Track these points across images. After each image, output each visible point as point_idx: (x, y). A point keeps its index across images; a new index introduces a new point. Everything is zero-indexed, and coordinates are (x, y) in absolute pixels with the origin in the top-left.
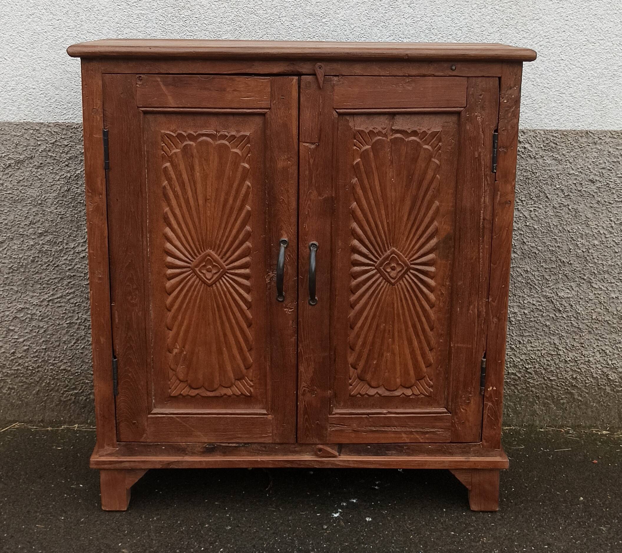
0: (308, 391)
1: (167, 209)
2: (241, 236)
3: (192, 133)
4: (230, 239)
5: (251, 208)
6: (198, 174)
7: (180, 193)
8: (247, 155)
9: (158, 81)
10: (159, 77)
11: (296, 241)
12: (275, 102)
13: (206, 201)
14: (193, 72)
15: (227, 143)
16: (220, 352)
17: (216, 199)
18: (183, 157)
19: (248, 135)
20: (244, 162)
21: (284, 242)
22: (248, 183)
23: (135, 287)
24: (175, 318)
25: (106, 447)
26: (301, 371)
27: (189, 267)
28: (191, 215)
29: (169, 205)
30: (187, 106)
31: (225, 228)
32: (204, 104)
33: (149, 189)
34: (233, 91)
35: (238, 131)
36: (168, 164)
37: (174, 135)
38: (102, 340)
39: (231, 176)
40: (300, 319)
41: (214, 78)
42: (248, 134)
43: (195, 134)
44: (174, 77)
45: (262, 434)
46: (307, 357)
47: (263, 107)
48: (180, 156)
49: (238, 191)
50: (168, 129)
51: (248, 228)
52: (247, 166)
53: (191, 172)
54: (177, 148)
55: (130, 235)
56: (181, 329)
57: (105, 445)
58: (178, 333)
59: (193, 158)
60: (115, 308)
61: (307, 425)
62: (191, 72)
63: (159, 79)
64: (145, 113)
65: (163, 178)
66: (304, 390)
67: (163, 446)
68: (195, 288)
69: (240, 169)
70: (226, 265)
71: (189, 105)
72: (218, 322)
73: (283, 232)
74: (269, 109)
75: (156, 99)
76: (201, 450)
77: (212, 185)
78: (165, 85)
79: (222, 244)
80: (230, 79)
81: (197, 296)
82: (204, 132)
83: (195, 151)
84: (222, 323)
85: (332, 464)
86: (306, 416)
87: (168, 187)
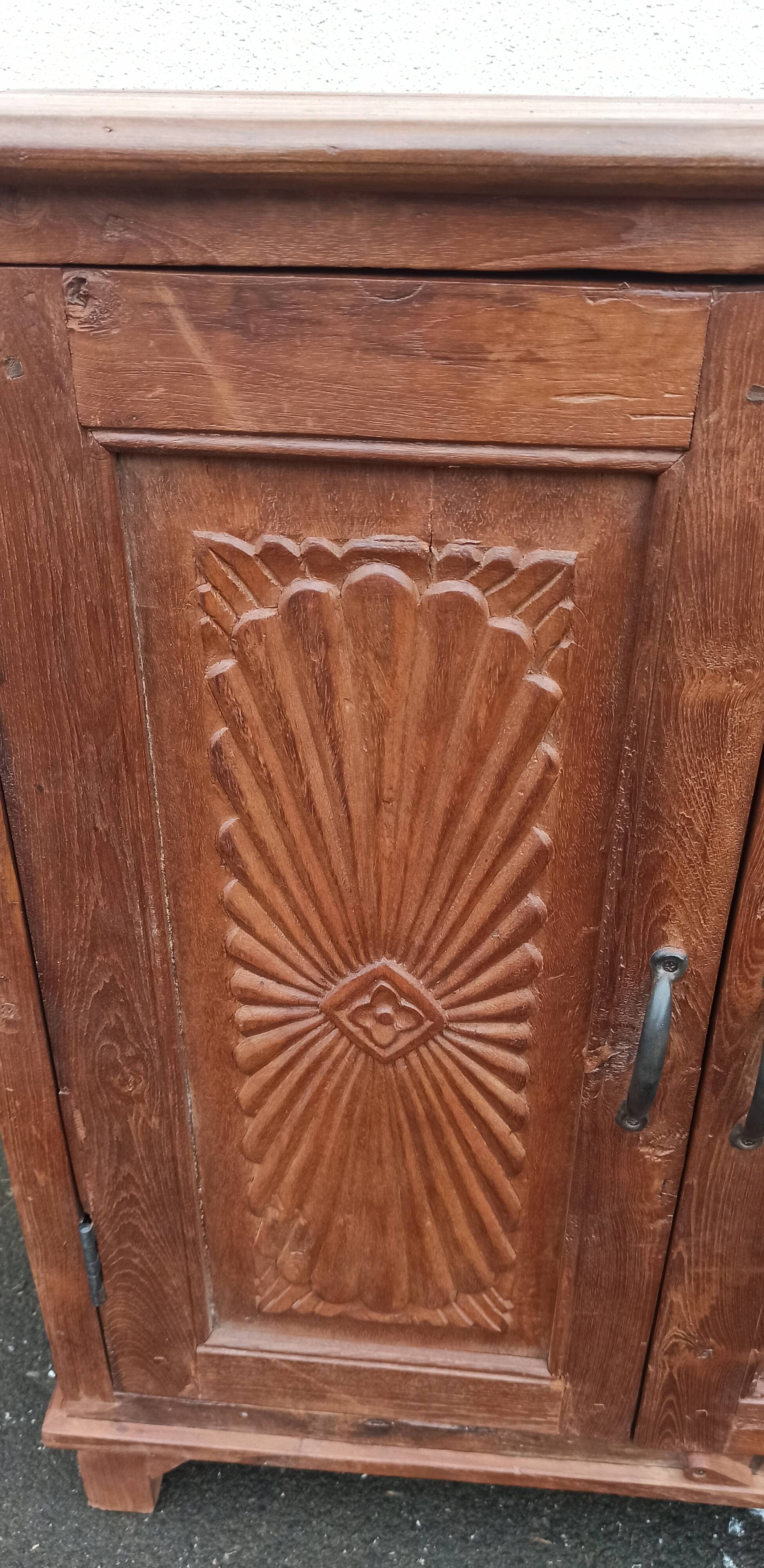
0: (688, 1347)
1: (229, 822)
2: (506, 927)
3: (325, 543)
4: (465, 934)
5: (555, 837)
6: (347, 707)
7: (278, 774)
8: (558, 643)
9: (162, 305)
10: (171, 284)
11: (714, 960)
12: (713, 418)
13: (378, 806)
14: (332, 261)
15: (472, 591)
16: (415, 1231)
17: (416, 803)
18: (289, 639)
19: (571, 562)
20: (539, 671)
21: (671, 963)
22: (549, 749)
23: (130, 1052)
24: (267, 1136)
25: (85, 1399)
26: (672, 1301)
27: (315, 1005)
28: (322, 850)
29: (237, 807)
30: (300, 429)
31: (447, 900)
32: (379, 423)
33: (160, 752)
34: (520, 360)
35: (527, 544)
36: (226, 665)
37: (250, 550)
38: (41, 1178)
39: (482, 722)
40: (692, 1180)
41: (428, 295)
42: (568, 556)
43: (338, 551)
44: (239, 289)
45: (529, 1416)
46: (697, 1274)
47: (653, 441)
48: (276, 637)
49: (504, 781)
50: (221, 525)
51: (535, 901)
52: (550, 685)
53: (322, 700)
54: (262, 605)
55: (101, 904)
56: (287, 1164)
57: (81, 1393)
58: (278, 1175)
59: (328, 647)
60: (73, 1102)
61: (669, 1416)
62: (317, 260)
63: (167, 296)
64: (119, 453)
65: (212, 715)
66: (676, 1345)
67: (244, 1410)
68: (336, 1063)
69: (521, 702)
70: (446, 1008)
71: (310, 425)
72: (412, 1157)
73: (671, 929)
74: (683, 450)
75: (160, 391)
76: (352, 1429)
77: (403, 749)
78: (202, 327)
79: (434, 946)
80: (508, 300)
81: (339, 1088)
82: (374, 541)
83: (338, 617)
84: (425, 1162)
85: (729, 1499)
86: (671, 1397)
87: (232, 751)
